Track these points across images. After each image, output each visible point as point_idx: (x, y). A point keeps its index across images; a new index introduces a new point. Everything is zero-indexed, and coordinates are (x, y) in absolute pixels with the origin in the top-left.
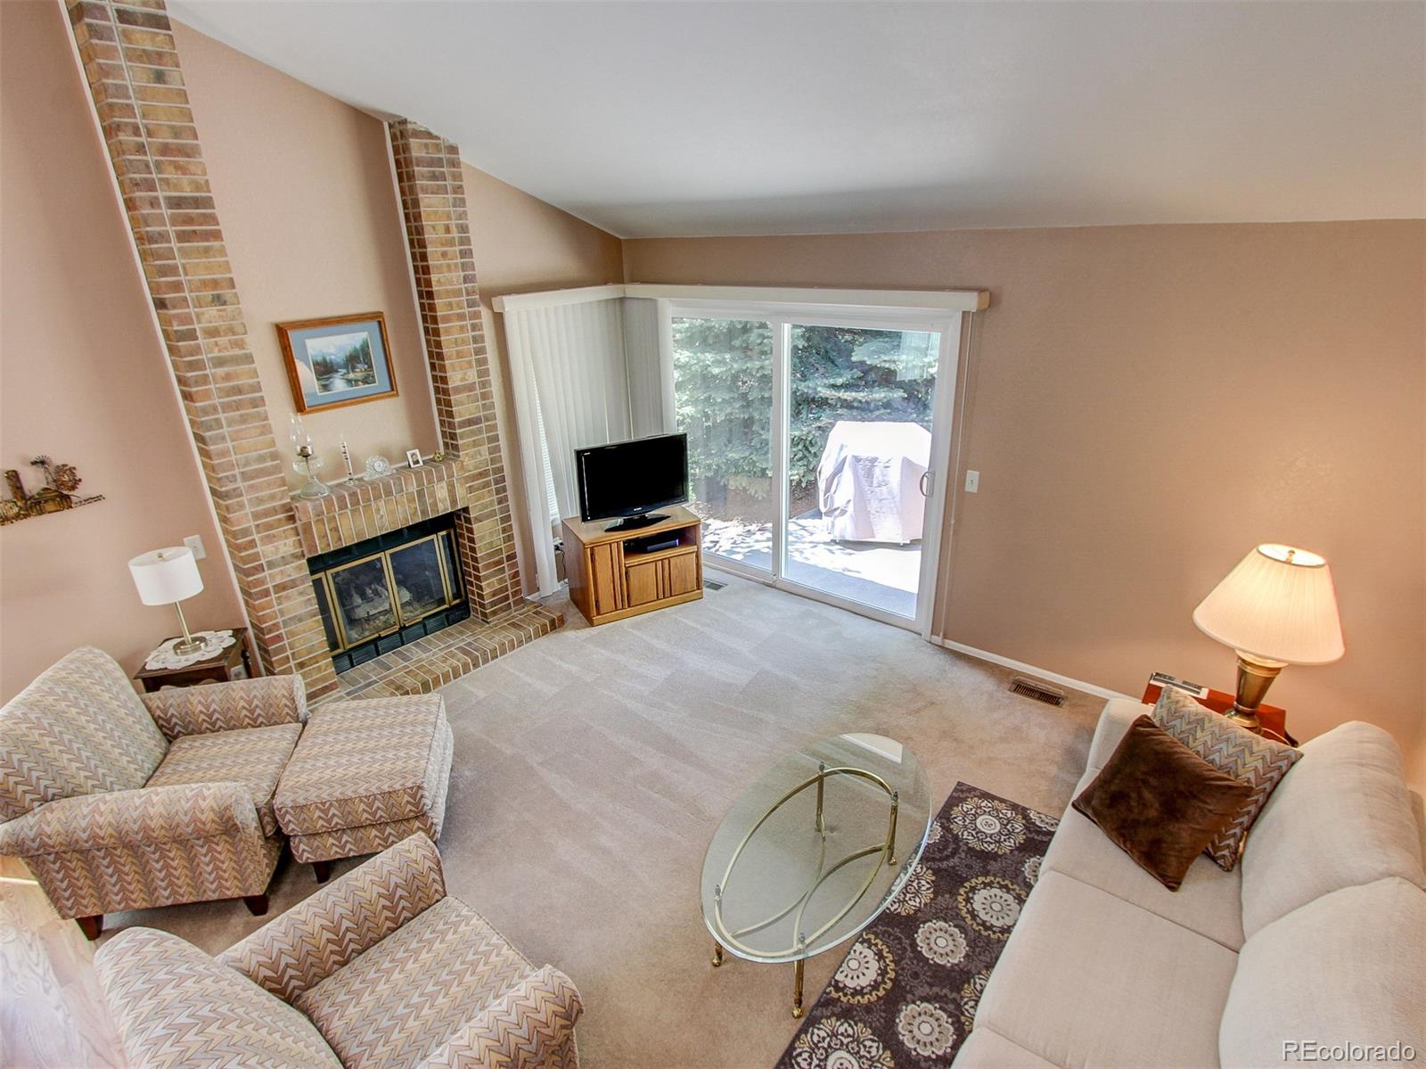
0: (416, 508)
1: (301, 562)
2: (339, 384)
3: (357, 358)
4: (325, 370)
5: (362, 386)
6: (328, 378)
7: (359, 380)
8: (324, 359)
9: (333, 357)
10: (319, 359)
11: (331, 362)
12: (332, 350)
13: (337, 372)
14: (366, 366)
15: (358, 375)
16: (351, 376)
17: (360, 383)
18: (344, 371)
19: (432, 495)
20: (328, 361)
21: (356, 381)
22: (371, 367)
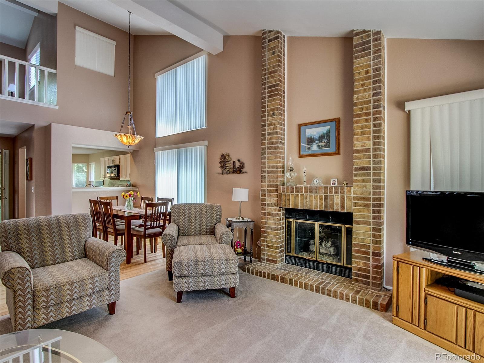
0: (323, 203)
1: (276, 208)
2: (315, 147)
3: (324, 137)
4: (311, 141)
5: (323, 148)
6: (311, 144)
7: (323, 146)
8: (311, 137)
9: (314, 136)
10: (309, 137)
11: (313, 138)
12: (315, 134)
13: (315, 142)
14: (327, 141)
15: (323, 144)
16: (320, 144)
17: (323, 147)
18: (318, 142)
19: (332, 200)
20: (312, 137)
21: (322, 146)
22: (329, 141)
